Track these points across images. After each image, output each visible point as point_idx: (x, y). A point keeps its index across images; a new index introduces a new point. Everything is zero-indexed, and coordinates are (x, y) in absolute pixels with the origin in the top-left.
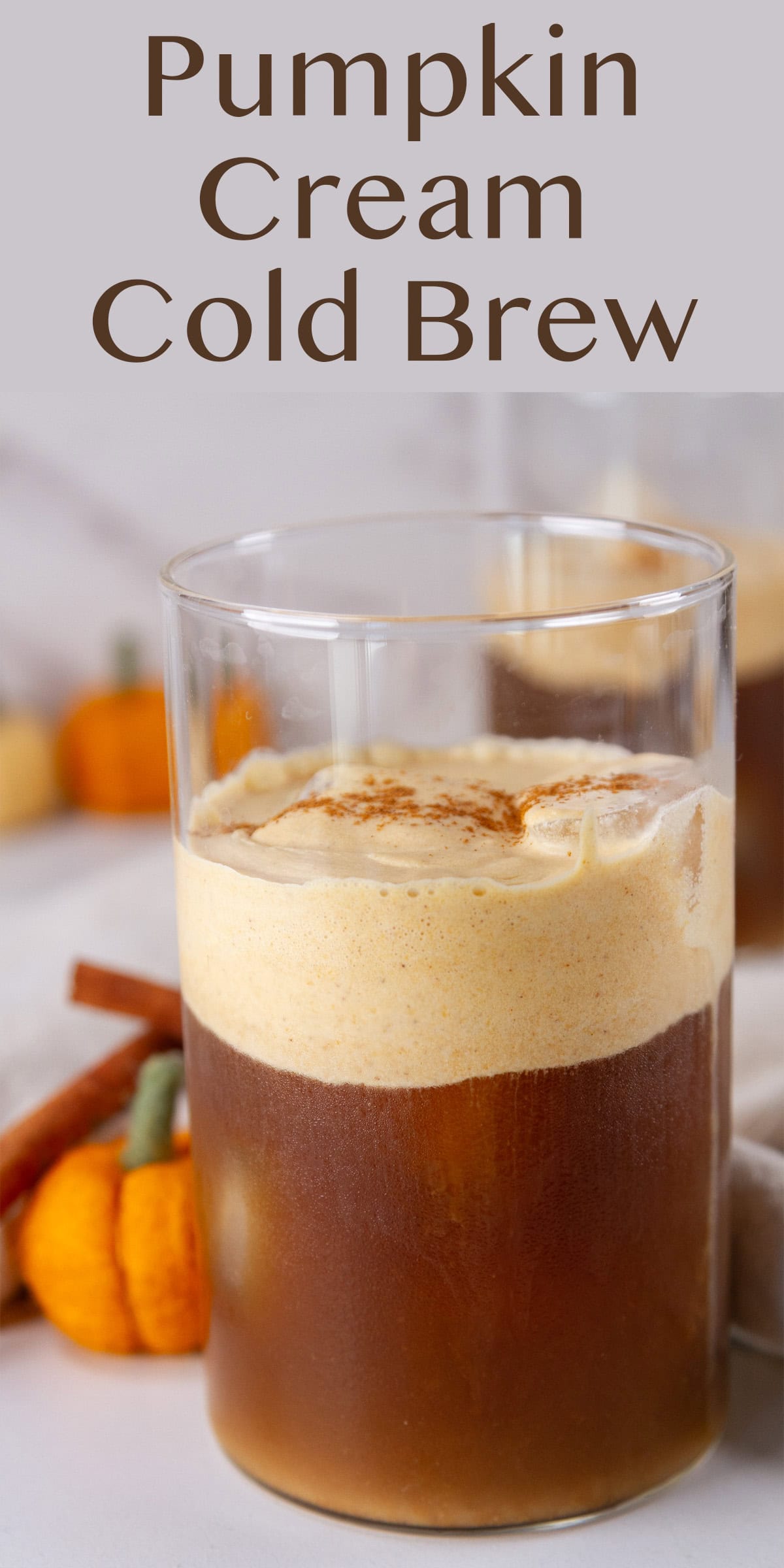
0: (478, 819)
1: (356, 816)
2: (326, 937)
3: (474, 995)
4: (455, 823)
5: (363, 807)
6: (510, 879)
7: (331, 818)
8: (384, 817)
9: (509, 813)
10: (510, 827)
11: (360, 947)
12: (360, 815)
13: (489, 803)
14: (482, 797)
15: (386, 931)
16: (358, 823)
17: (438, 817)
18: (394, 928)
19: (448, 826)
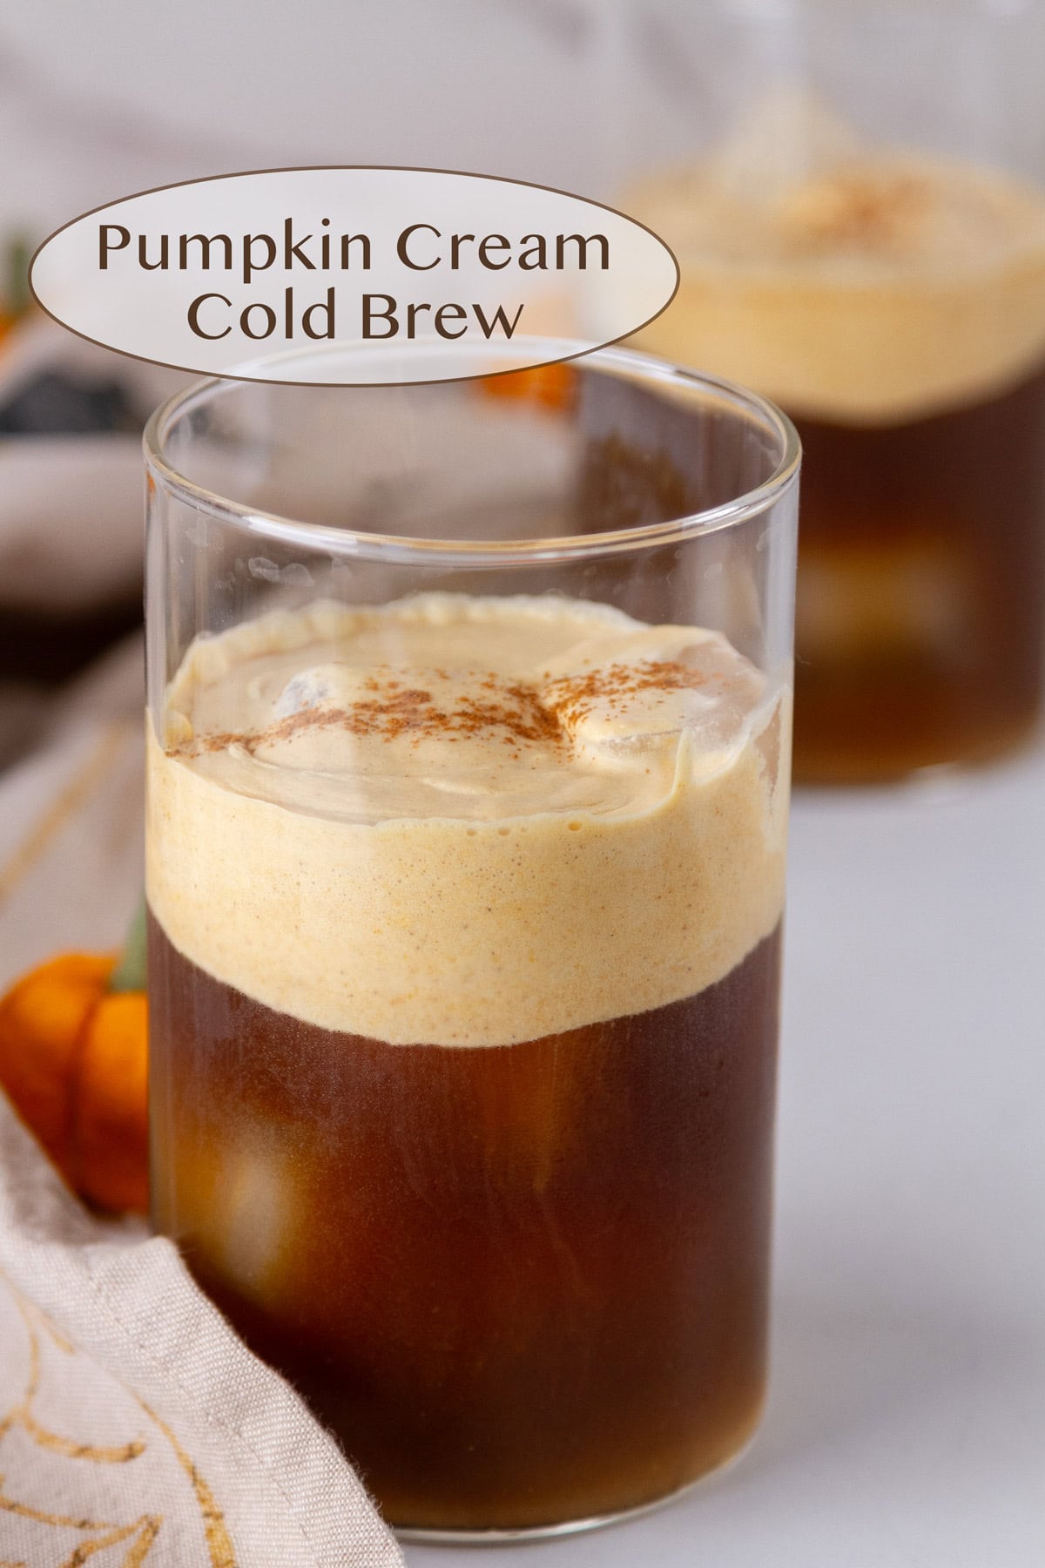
0: (512, 727)
1: (383, 731)
2: (400, 881)
3: (564, 937)
4: (492, 735)
5: (383, 719)
6: (594, 804)
7: (357, 736)
8: (414, 732)
9: (538, 715)
10: (546, 734)
11: (440, 891)
12: (387, 731)
13: (513, 705)
14: (505, 699)
15: (472, 874)
16: (387, 740)
17: (472, 728)
18: (481, 870)
19: (488, 739)
